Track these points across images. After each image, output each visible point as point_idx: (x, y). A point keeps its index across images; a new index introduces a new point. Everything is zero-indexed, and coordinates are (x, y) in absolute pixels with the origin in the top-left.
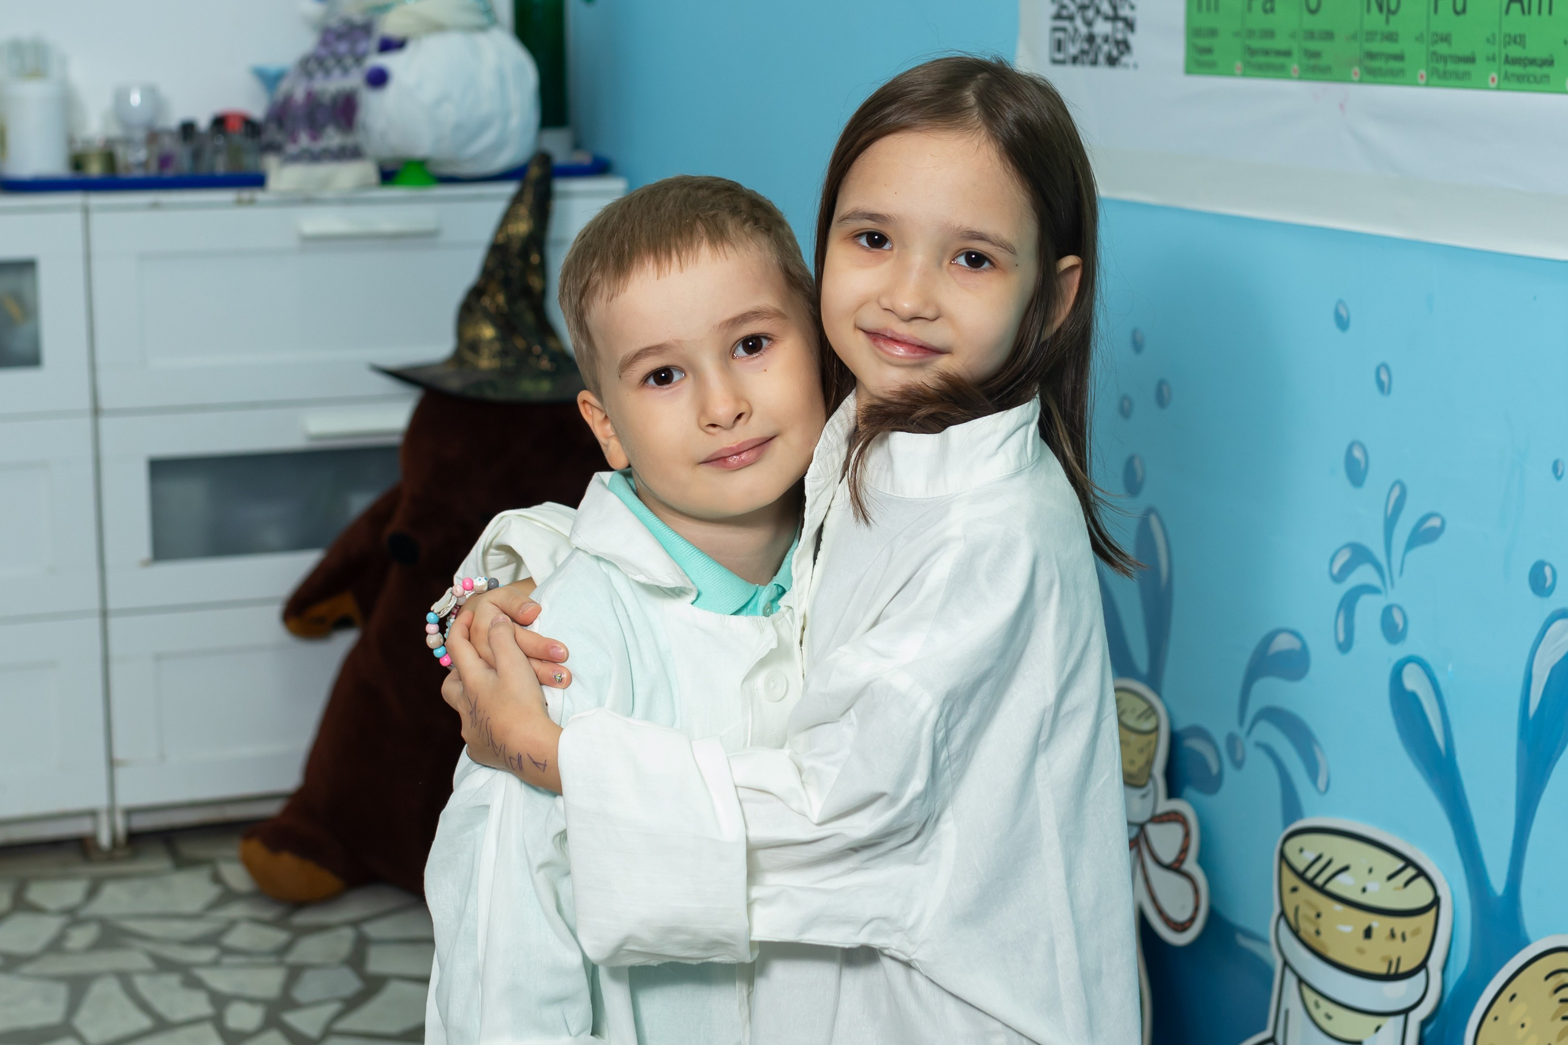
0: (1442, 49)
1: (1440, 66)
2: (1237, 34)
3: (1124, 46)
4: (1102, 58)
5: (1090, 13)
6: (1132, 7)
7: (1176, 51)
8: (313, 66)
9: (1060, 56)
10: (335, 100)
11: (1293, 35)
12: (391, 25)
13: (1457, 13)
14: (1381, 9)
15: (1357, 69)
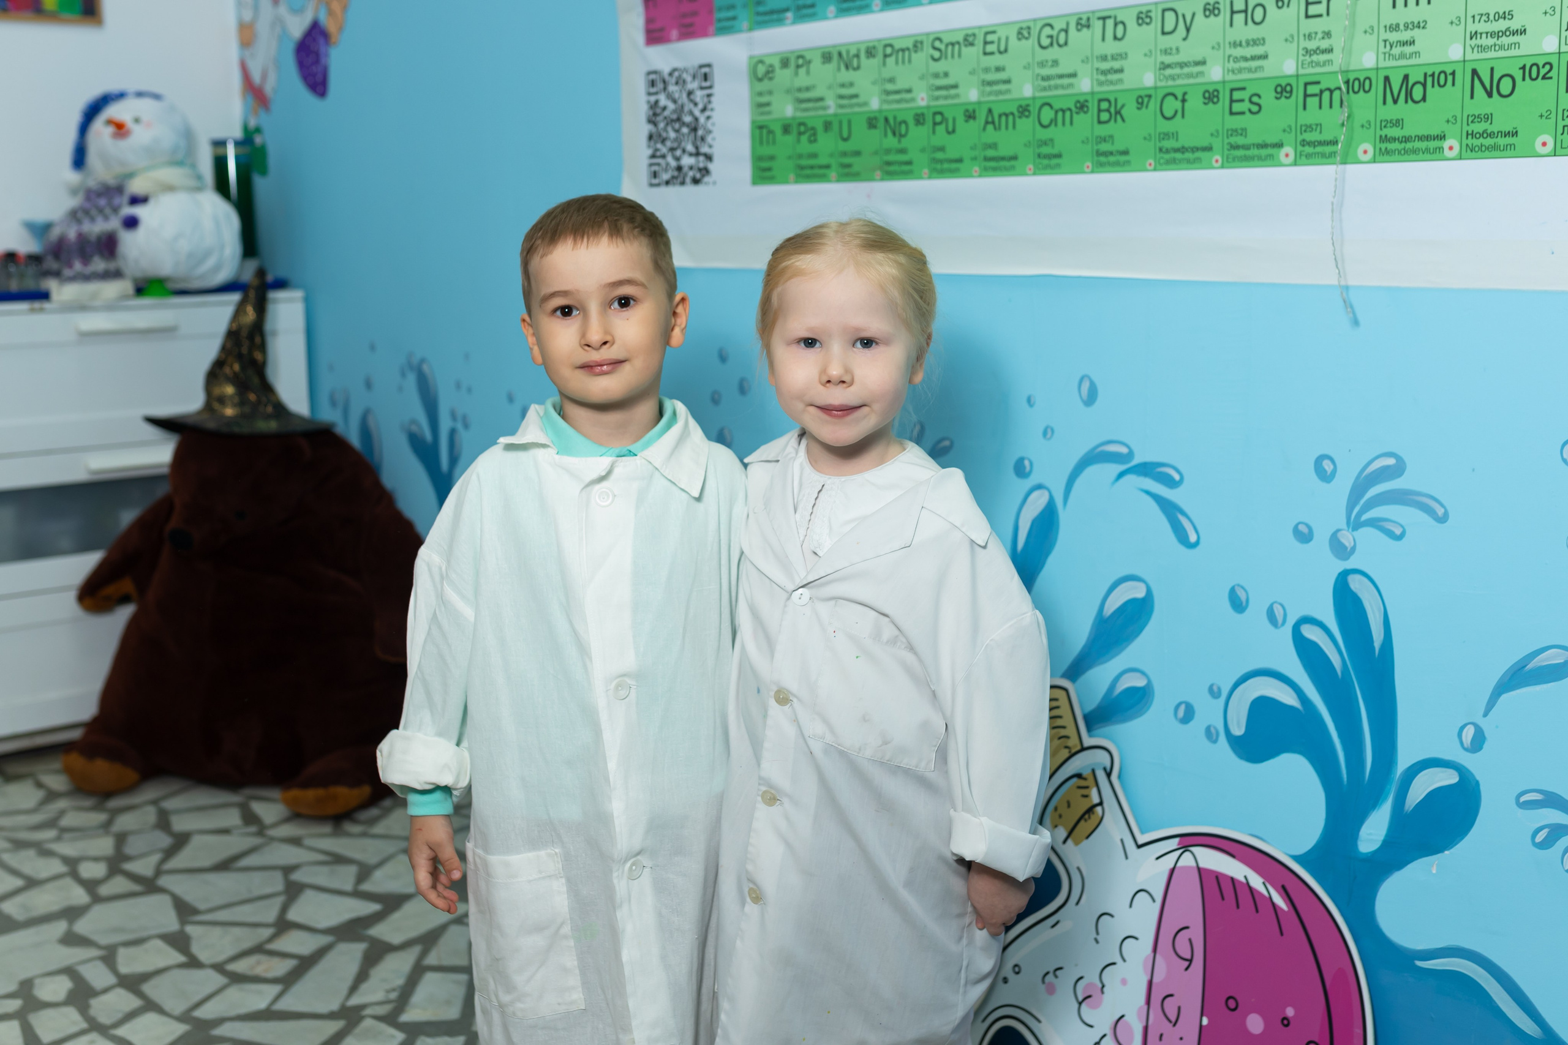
0: (939, 155)
1: (939, 166)
2: (790, 158)
3: (705, 171)
4: (688, 180)
5: (678, 153)
6: (710, 146)
7: (745, 171)
8: (80, 215)
9: (656, 181)
10: (99, 238)
11: (831, 155)
12: (137, 186)
13: (949, 133)
14: (894, 134)
15: (879, 172)
